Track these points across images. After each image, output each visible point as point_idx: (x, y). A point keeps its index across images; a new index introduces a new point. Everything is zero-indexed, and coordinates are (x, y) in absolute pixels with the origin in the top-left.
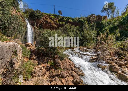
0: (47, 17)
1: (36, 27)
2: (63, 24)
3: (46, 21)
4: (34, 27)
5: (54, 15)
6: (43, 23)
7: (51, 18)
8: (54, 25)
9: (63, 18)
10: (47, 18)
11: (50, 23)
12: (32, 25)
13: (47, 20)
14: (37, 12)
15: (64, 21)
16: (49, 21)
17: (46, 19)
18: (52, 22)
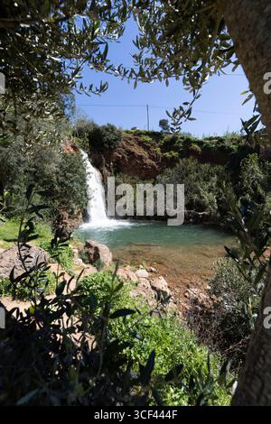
0: (131, 139)
1: (106, 171)
2: (173, 157)
3: (131, 153)
4: (101, 172)
5: (147, 134)
6: (123, 157)
7: (141, 144)
8: (149, 161)
9: (174, 140)
10: (132, 142)
11: (141, 158)
12: (96, 165)
13: (133, 149)
14: (107, 130)
15: (176, 149)
16: (138, 151)
17: (129, 148)
18: (145, 154)
